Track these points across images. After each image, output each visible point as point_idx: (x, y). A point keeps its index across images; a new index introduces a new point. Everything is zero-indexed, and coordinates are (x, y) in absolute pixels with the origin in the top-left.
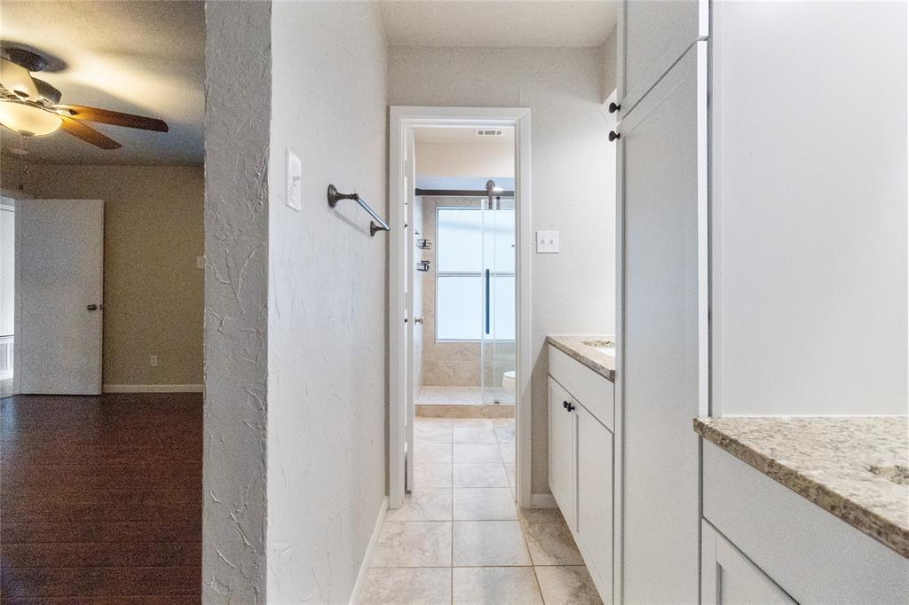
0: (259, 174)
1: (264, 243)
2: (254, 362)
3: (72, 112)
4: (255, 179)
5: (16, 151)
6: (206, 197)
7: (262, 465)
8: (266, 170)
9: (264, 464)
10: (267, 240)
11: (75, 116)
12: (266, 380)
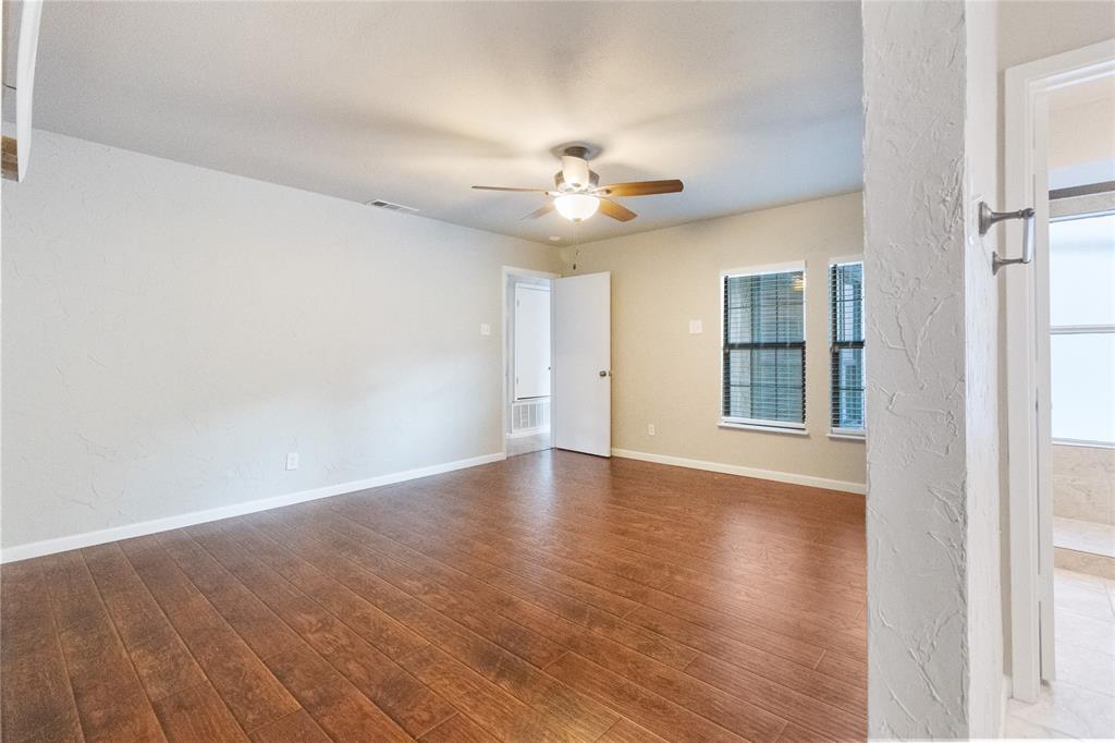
0: (948, 198)
1: (958, 293)
2: (943, 455)
3: (608, 191)
4: (941, 205)
5: (552, 238)
6: (866, 242)
7: (959, 598)
8: (960, 190)
9: (963, 598)
10: (962, 288)
11: (609, 195)
12: (964, 482)
